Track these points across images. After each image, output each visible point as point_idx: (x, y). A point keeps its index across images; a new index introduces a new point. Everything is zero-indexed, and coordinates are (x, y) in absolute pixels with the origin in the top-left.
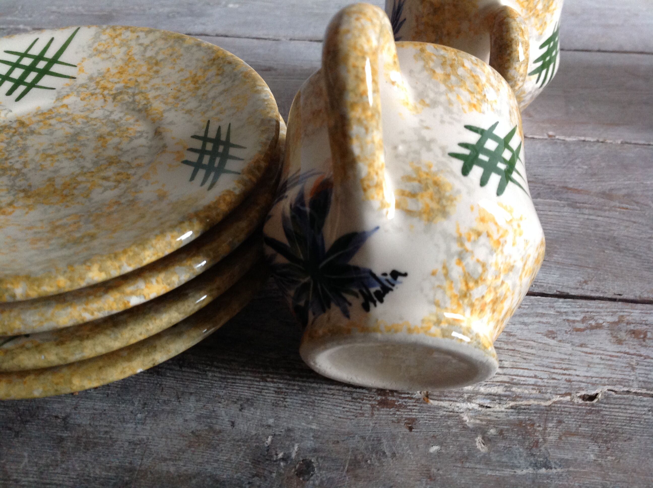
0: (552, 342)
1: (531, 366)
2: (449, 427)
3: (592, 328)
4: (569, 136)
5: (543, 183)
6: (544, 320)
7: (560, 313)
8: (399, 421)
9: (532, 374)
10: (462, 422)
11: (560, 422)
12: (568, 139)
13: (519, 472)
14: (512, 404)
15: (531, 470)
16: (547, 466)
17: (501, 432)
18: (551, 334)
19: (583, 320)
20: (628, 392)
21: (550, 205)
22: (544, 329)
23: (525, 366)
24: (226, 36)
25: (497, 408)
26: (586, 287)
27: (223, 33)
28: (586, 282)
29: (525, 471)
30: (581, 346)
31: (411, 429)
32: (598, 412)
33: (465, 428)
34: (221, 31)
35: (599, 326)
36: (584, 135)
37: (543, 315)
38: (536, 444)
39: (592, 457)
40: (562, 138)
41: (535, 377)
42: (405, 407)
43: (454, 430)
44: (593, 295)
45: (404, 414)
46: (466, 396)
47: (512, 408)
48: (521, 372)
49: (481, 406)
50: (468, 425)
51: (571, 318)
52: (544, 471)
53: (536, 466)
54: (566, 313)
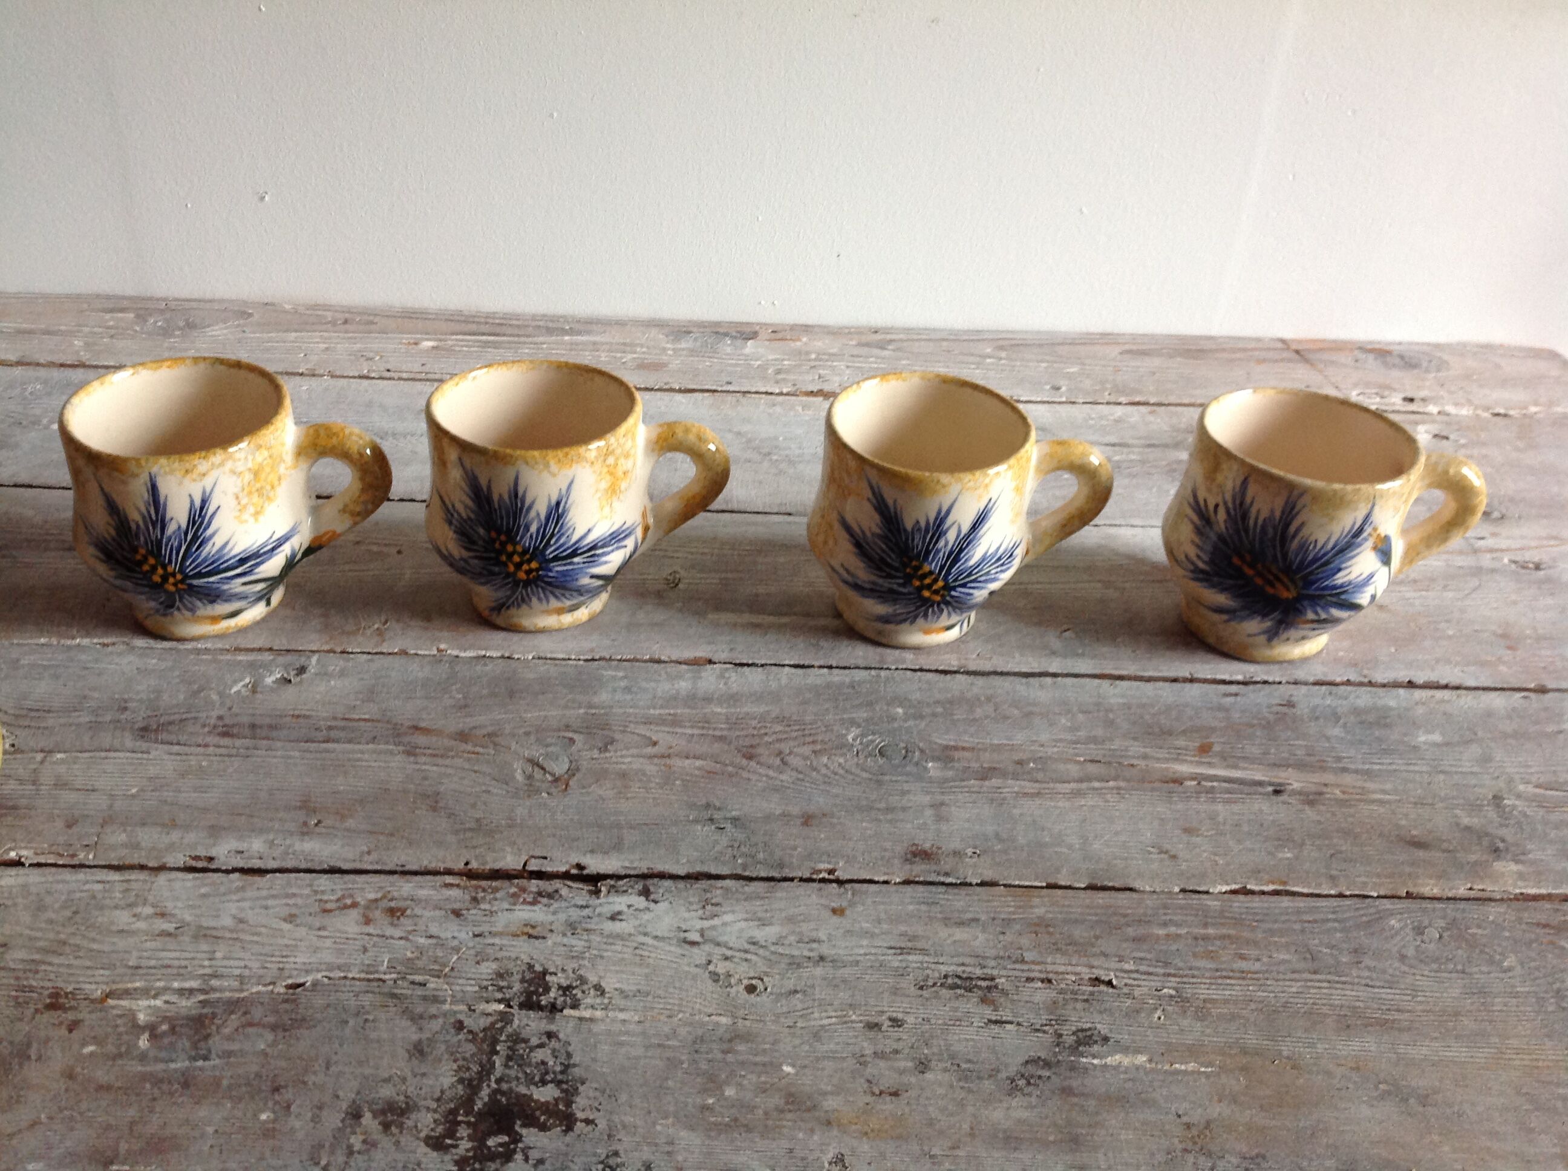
0: (287, 927)
1: (247, 955)
2: (117, 1026)
3: (344, 908)
4: (467, 650)
5: (388, 722)
6: (291, 902)
7: (316, 892)
8: (61, 1023)
9: (242, 964)
10: (134, 1020)
11: (245, 1013)
12: (462, 654)
13: (173, 1066)
14: (202, 997)
15: (187, 1063)
16: (206, 1058)
17: (173, 1030)
18: (290, 918)
19: (338, 900)
20: (345, 978)
21: (380, 752)
22: (285, 912)
23: (241, 955)
24: (31, 486)
25: (183, 1003)
26: (366, 859)
27: (27, 481)
29: (179, 1065)
30: (320, 929)
31: (70, 1031)
32: (295, 1000)
33: (135, 1026)
34: (24, 478)
35: (354, 905)
36: (486, 649)
38: (207, 1037)
39: (262, 1047)
40: (455, 653)
41: (245, 967)
43: (122, 1029)
44: (370, 867)
45: (71, 1016)
46: (153, 993)
47: (200, 1002)
48: (230, 963)
49: (167, 1002)
50: (140, 1023)
51: (325, 898)
52: (200, 1063)
53: (194, 1059)
54: (323, 892)
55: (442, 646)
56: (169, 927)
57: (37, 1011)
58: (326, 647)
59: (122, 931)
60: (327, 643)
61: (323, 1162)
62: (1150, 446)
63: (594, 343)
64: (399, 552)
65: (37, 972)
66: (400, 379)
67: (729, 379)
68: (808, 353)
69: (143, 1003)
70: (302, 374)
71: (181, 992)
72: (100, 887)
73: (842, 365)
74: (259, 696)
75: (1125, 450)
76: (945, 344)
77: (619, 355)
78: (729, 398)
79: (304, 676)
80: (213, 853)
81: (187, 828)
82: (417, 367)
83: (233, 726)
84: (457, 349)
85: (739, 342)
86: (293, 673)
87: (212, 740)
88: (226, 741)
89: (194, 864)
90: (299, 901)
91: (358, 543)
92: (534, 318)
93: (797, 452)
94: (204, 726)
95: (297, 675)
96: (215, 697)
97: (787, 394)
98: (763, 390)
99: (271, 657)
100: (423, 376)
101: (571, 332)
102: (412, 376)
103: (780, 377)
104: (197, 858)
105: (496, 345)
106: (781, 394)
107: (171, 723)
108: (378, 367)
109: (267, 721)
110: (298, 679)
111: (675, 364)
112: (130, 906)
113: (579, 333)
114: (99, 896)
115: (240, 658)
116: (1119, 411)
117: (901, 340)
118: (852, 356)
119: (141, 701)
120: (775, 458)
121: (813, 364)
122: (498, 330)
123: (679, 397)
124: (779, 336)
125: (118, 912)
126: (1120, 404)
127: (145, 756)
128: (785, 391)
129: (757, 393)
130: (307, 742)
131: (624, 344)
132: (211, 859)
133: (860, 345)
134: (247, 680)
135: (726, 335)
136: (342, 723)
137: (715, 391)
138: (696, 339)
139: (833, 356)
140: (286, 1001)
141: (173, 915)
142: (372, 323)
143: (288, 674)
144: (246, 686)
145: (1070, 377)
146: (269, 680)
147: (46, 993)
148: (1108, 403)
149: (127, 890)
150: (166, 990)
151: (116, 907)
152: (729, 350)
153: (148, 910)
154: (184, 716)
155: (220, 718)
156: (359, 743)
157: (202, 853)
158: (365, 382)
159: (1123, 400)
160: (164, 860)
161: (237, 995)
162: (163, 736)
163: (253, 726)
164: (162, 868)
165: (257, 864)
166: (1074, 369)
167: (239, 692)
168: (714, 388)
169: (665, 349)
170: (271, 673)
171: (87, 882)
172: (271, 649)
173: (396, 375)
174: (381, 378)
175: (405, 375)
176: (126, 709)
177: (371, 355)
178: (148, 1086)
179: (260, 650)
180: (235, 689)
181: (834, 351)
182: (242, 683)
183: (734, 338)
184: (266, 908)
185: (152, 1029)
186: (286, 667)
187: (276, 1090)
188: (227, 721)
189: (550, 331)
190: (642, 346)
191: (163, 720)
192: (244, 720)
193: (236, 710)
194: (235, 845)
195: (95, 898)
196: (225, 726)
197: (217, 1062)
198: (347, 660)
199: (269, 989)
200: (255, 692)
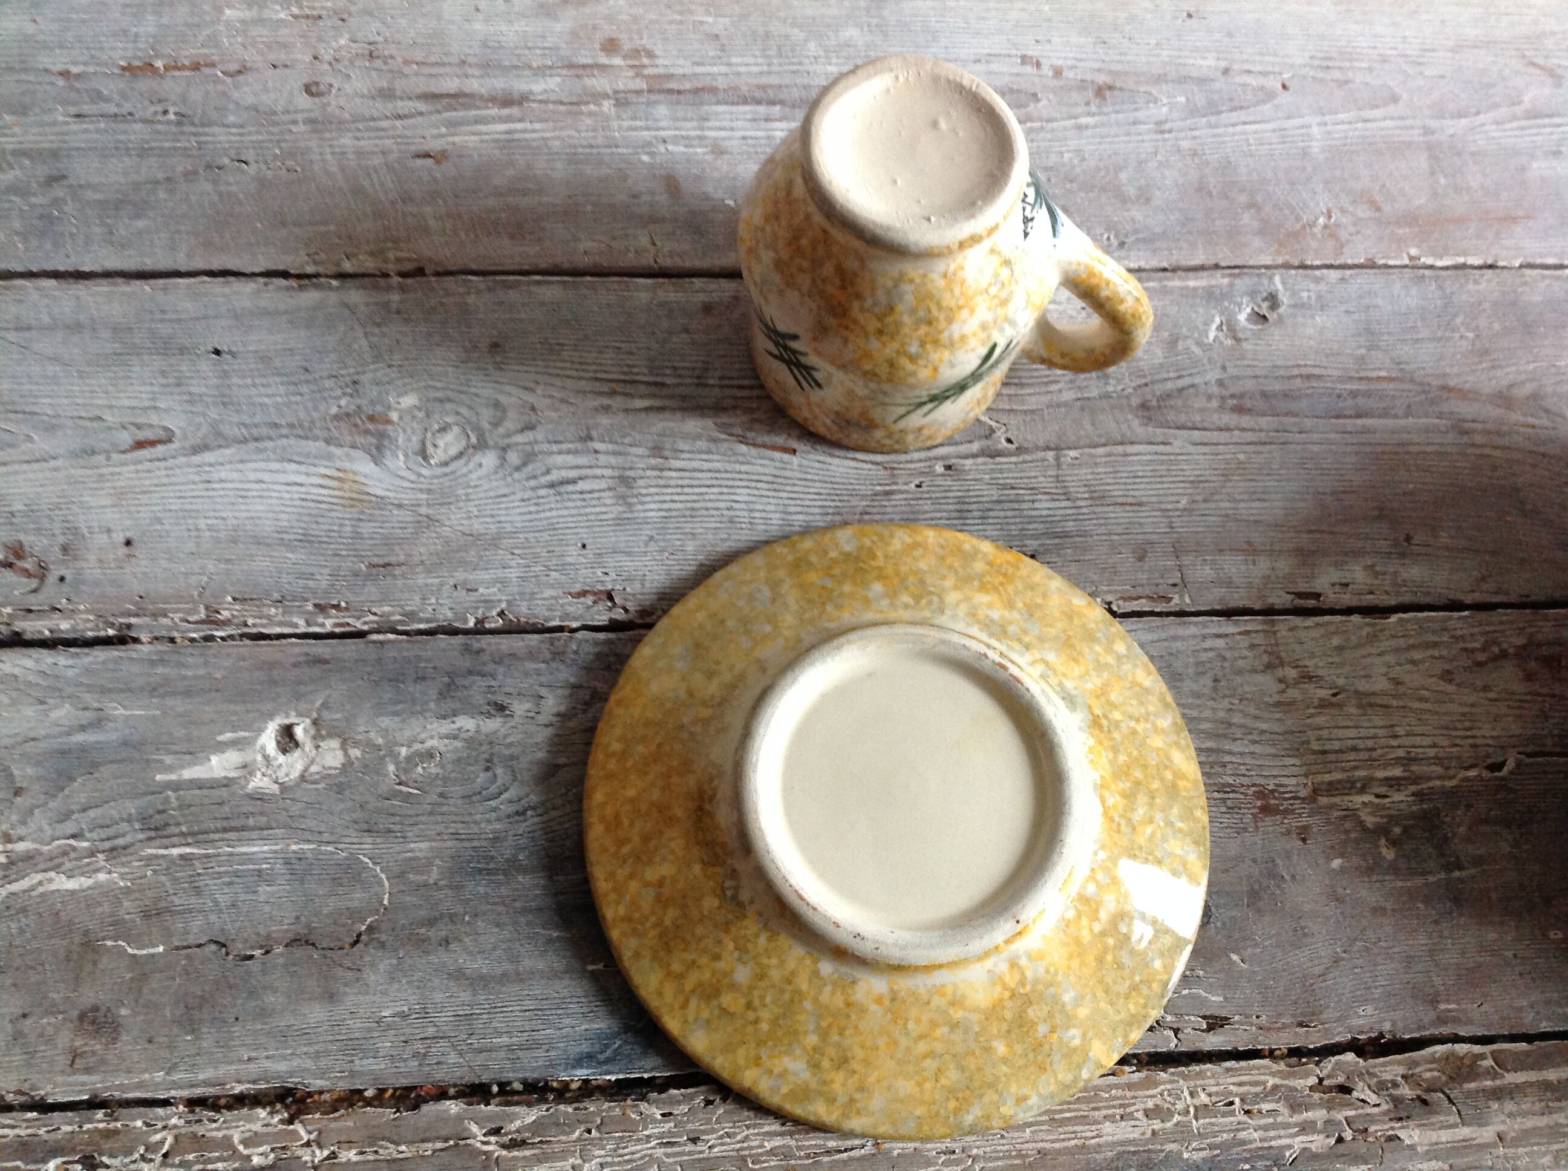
0: (1451, 688)
1: (1428, 729)
3: (1495, 658)
5: (1412, 381)
6: (1435, 653)
7: (1457, 639)
8: (1289, 832)
9: (1427, 741)
10: (1361, 823)
11: (1468, 806)
12: (1439, 262)
13: (1431, 879)
14: (1412, 788)
15: (1443, 875)
16: (1459, 867)
17: (1405, 830)
18: (1447, 676)
19: (1484, 649)
22: (1439, 667)
23: (1422, 729)
25: (1398, 797)
26: (1485, 587)
28: (1483, 579)
29: (1437, 878)
30: (1485, 688)
31: (1304, 840)
33: (1364, 829)
35: (1504, 655)
37: (1435, 644)
38: (1446, 840)
39: (1507, 848)
40: (1430, 260)
41: (1435, 746)
42: (1293, 811)
43: (1354, 835)
44: (1496, 599)
45: (1292, 821)
46: (1359, 785)
47: (1413, 794)
48: (1418, 740)
50: (1369, 825)
51: (1470, 645)
52: (1457, 873)
53: (1448, 868)
54: (1465, 637)
55: (1414, 252)
56: (1324, 693)
57: (1255, 816)
58: (1280, 261)
60: (1278, 253)
64: (1285, 87)
65: (1224, 765)
69: (1357, 800)
71: (1389, 783)
72: (1220, 643)
74: (1245, 345)
79: (1281, 310)
80: (1315, 586)
83: (1241, 395)
86: (1264, 305)
87: (1227, 419)
88: (1246, 421)
89: (1302, 603)
90: (1445, 653)
94: (1210, 398)
95: (1270, 308)
96: (1197, 351)
99: (1226, 281)
104: (1300, 595)
107: (1169, 396)
110: (1275, 315)
114: (1228, 655)
115: (1192, 283)
127: (1168, 449)
130: (1337, 417)
132: (1317, 596)
134: (1217, 320)
136: (1363, 386)
140: (1497, 788)
141: (1320, 678)
143: (1259, 306)
144: (1220, 328)
146: (1242, 318)
147: (1251, 792)
149: (1252, 646)
150: (1370, 780)
153: (1292, 673)
154: (1179, 384)
155: (1220, 383)
156: (1396, 416)
157: (1303, 587)
160: (1270, 601)
161: (1447, 783)
162: (1172, 416)
163: (1264, 395)
164: (1274, 611)
165: (1369, 600)
167: (1218, 340)
170: (1238, 305)
171: (1204, 637)
172: (1217, 267)
178: (1420, 905)
180: (1212, 335)
182: (1214, 326)
184: (1413, 662)
185: (1383, 831)
186: (1252, 294)
187: (1548, 901)
188: (1233, 390)
191: (1159, 389)
192: (1249, 385)
193: (1232, 371)
194: (1335, 576)
195: (1224, 659)
196: (1233, 396)
197: (1473, 871)
198: (1317, 280)
199: (1472, 773)
200: (1238, 340)
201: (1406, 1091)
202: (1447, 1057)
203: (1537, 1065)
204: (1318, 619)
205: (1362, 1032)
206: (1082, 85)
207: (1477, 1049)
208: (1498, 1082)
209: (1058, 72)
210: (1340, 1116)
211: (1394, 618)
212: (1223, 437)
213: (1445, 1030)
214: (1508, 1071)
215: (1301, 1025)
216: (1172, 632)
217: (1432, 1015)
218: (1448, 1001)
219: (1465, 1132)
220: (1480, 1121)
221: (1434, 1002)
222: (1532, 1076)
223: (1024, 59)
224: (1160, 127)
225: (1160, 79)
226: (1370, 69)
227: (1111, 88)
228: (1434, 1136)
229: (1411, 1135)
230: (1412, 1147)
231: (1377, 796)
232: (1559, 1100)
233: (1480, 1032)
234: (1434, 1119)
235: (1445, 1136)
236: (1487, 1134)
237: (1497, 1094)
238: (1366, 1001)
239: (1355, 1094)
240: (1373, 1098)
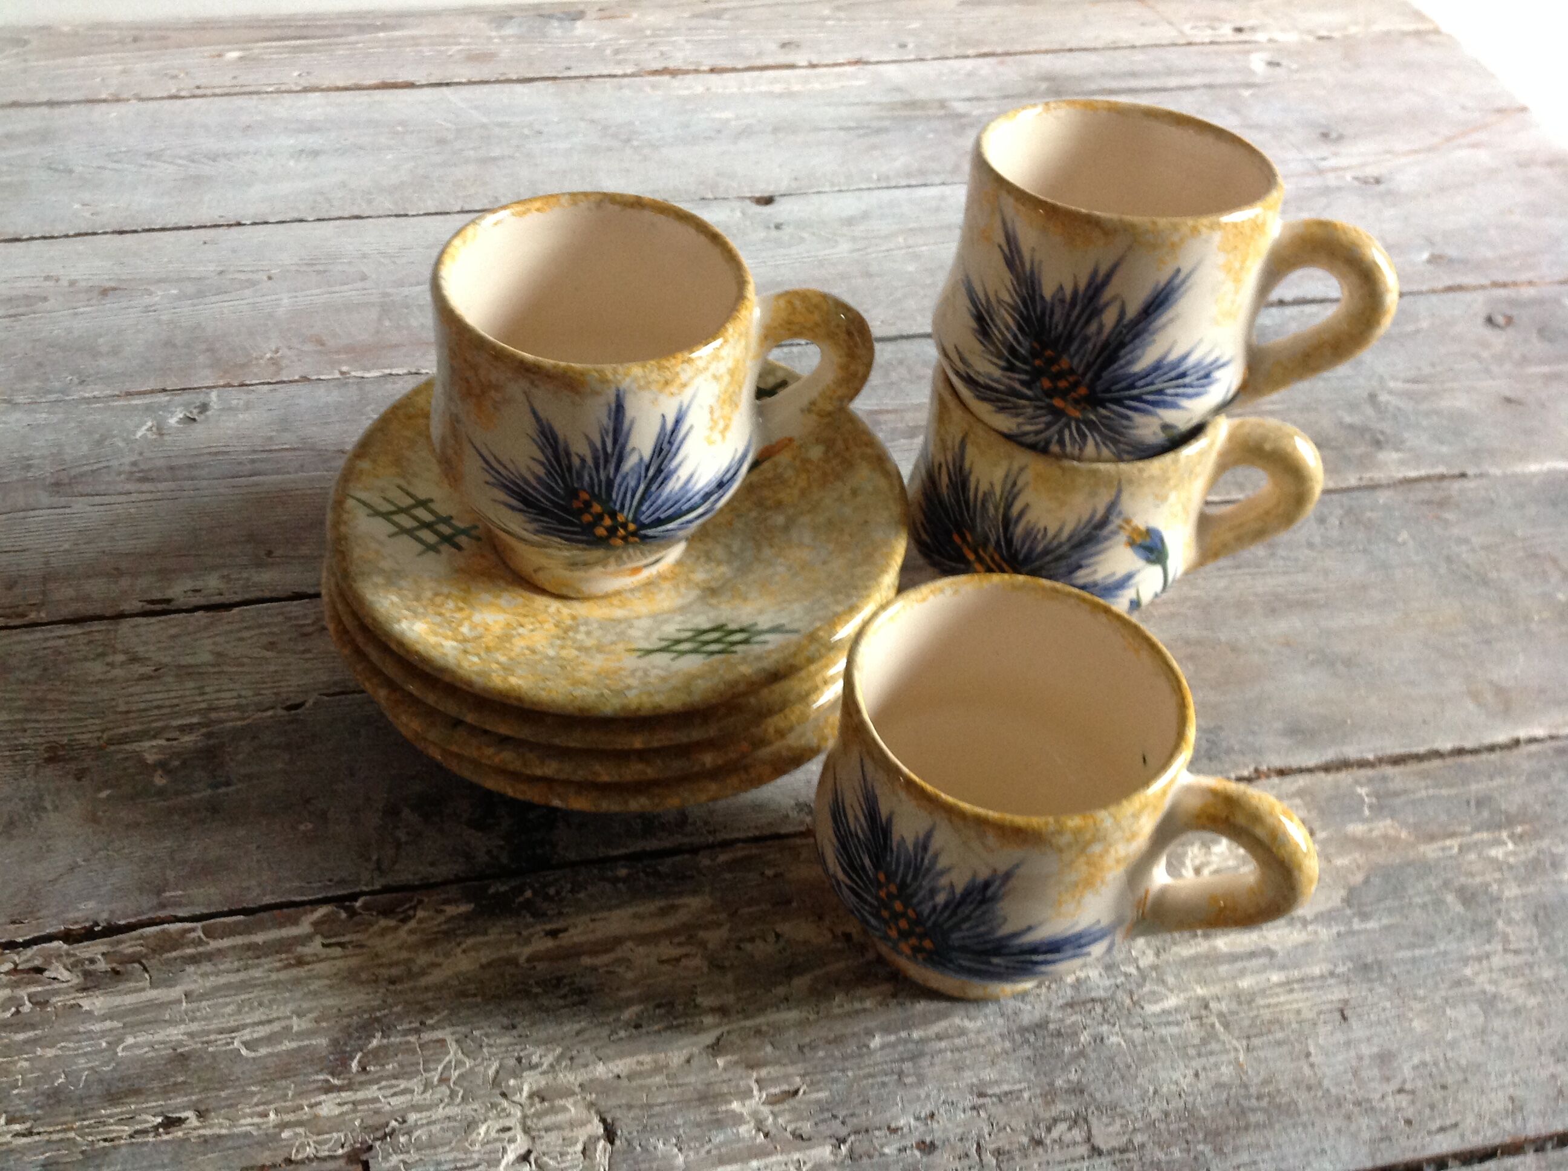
0: (271, 654)
1: (237, 686)
2: (126, 769)
4: (369, 371)
5: (312, 450)
6: (266, 630)
7: (290, 618)
9: (235, 694)
10: (142, 761)
11: (254, 738)
12: (367, 375)
13: (195, 796)
14: (204, 730)
15: (209, 792)
16: (228, 784)
17: (184, 763)
18: (271, 646)
19: (313, 624)
22: (265, 640)
23: (231, 686)
25: (186, 738)
29: (201, 794)
30: (304, 652)
31: (79, 779)
32: (301, 719)
33: (144, 766)
36: (391, 367)
37: (268, 625)
38: (222, 765)
39: (281, 766)
40: (359, 374)
41: (238, 697)
42: (78, 758)
43: (131, 771)
45: (74, 765)
46: (152, 733)
47: (204, 734)
48: (222, 695)
50: (149, 762)
51: (301, 623)
52: (222, 790)
53: (216, 786)
54: (296, 618)
55: (344, 369)
56: (147, 670)
57: (38, 766)
58: (222, 383)
59: (100, 681)
60: (221, 377)
61: (374, 858)
62: (1006, 97)
63: (413, 38)
64: (270, 278)
65: (25, 731)
66: (215, 95)
67: (567, 64)
68: (642, 30)
69: (147, 744)
70: (105, 101)
71: (182, 729)
72: (62, 642)
73: (680, 39)
74: (167, 437)
75: (982, 104)
76: (781, 9)
77: (443, 48)
78: (573, 84)
79: (209, 413)
80: (169, 594)
81: (135, 575)
82: (227, 80)
83: (150, 470)
84: (267, 57)
85: (567, 23)
86: (195, 411)
87: (130, 486)
88: (146, 486)
89: (152, 607)
90: (275, 630)
91: (221, 273)
92: (340, 15)
93: (658, 135)
94: (119, 474)
95: (201, 413)
96: (121, 444)
97: (633, 75)
98: (605, 72)
99: (167, 399)
100: (237, 89)
101: (384, 28)
102: (226, 90)
103: (621, 57)
104: (151, 602)
105: (307, 49)
106: (625, 76)
107: (82, 475)
108: (186, 85)
109: (185, 461)
110: (202, 417)
111: (506, 52)
112: (103, 655)
113: (393, 28)
114: (64, 651)
115: (134, 402)
116: (969, 64)
117: (734, 8)
118: (690, 29)
119: (43, 457)
120: (635, 143)
121: (652, 40)
122: (305, 32)
123: (518, 88)
124: (607, 13)
125: (88, 664)
126: (967, 57)
127: (67, 510)
128: (629, 71)
129: (600, 76)
130: (233, 477)
131: (446, 36)
132: (168, 601)
133: (695, 16)
134: (149, 424)
135: (551, 17)
136: (264, 455)
137: (554, 78)
138: (520, 25)
139: (669, 31)
140: (290, 722)
141: (149, 659)
142: (164, 38)
143: (191, 412)
144: (150, 429)
145: (913, 33)
146: (173, 421)
147: (42, 748)
148: (957, 57)
149: (91, 642)
150: (164, 729)
151: (86, 659)
152: (558, 32)
153: (120, 658)
154: (95, 467)
155: (134, 464)
156: (287, 473)
157: (157, 595)
158: (179, 103)
159: (971, 52)
160: (121, 608)
161: (239, 723)
162: (80, 488)
163: (172, 468)
164: (121, 616)
165: (217, 599)
166: (915, 25)
167: (144, 436)
168: (554, 74)
169: (490, 38)
170: (172, 413)
171: (46, 640)
172: (164, 390)
173: (209, 92)
174: (194, 96)
175: (218, 91)
176: (29, 466)
177: (176, 72)
178: (176, 817)
179: (152, 392)
180: (139, 434)
181: (668, 25)
182: (145, 428)
183: (560, 19)
184: (241, 639)
185: (162, 765)
186: (186, 405)
187: (308, 801)
188: (144, 467)
189: (361, 29)
190: (465, 36)
191: (73, 473)
192: (161, 463)
193: (147, 454)
194: (190, 584)
195: (60, 653)
196: (142, 471)
197: (239, 786)
198: (248, 392)
199: (270, 713)
200: (161, 435)
201: (102, 965)
202: (155, 935)
203: (248, 930)
204: (163, 618)
205: (76, 923)
206: (91, 289)
207: (188, 925)
208: (201, 949)
209: (72, 283)
210: (23, 993)
211: (235, 610)
212: (122, 498)
213: (162, 914)
214: (215, 938)
215: (13, 922)
216: (15, 639)
217: (155, 902)
218: (174, 890)
219: (152, 994)
220: (169, 983)
221: (159, 892)
222: (239, 940)
223: (47, 278)
224: (147, 309)
225: (160, 281)
226: (350, 263)
227: (114, 289)
228: (117, 1000)
229: (95, 1003)
230: (89, 1013)
231: (168, 740)
232: (258, 957)
233: (198, 910)
234: (121, 987)
235: (129, 1000)
236: (177, 992)
237: (194, 960)
238: (89, 898)
239: (47, 974)
240: (65, 975)
